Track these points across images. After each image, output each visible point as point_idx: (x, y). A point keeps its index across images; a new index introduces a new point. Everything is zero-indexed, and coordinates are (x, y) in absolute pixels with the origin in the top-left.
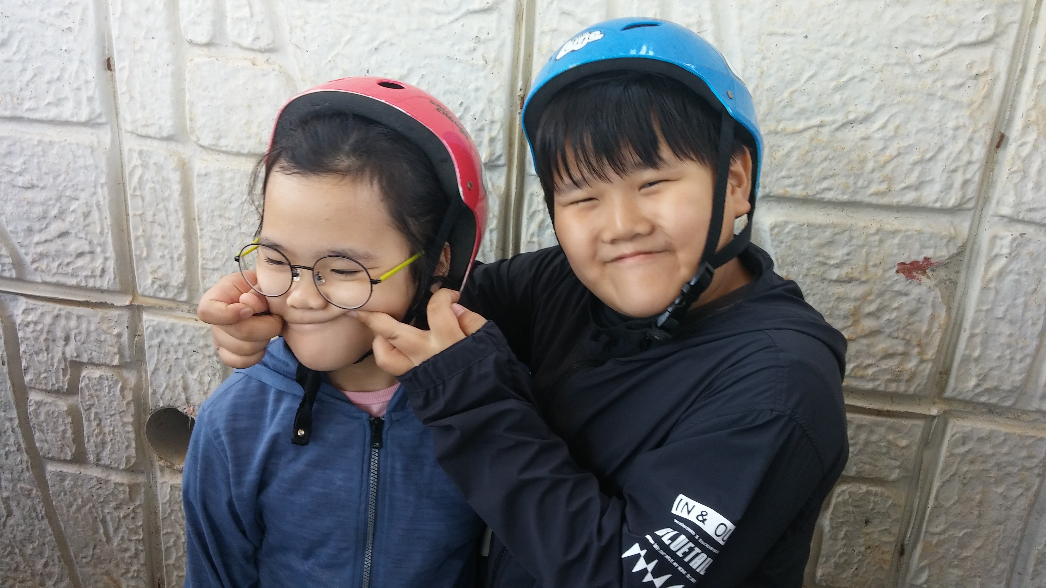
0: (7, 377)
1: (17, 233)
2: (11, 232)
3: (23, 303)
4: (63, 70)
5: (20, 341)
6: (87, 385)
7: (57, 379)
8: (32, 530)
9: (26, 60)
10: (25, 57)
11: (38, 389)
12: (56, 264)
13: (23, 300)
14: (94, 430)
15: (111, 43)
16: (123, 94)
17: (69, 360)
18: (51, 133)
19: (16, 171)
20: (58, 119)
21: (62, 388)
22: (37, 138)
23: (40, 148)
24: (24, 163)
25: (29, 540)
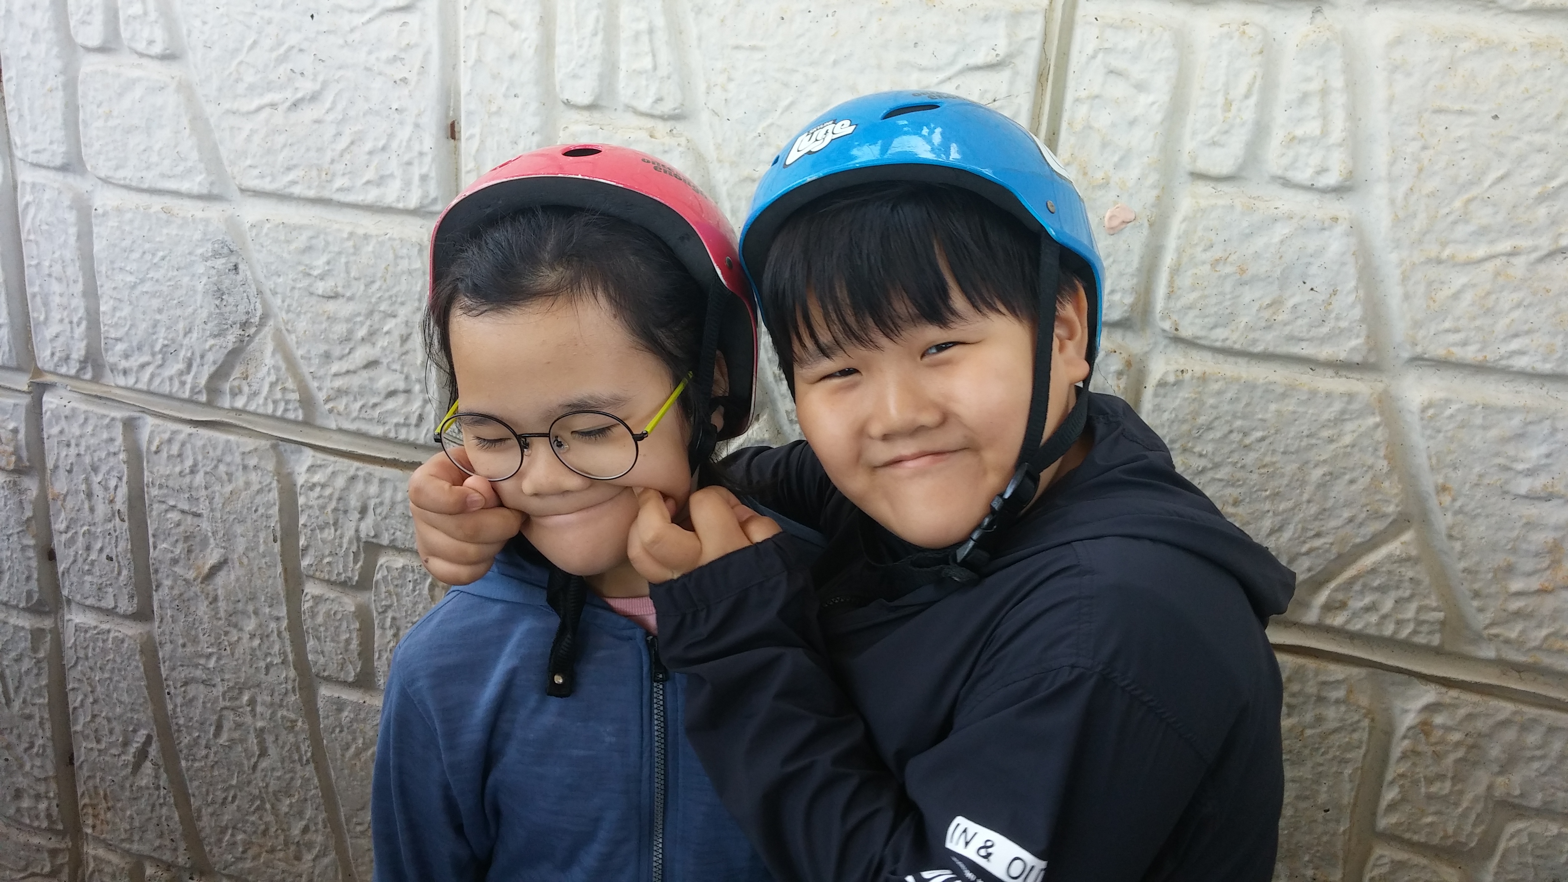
0: (279, 558)
1: (310, 359)
2: (302, 357)
3: (308, 457)
4: (391, 136)
5: (300, 509)
6: (384, 578)
7: (345, 567)
8: (292, 779)
9: (344, 120)
10: (341, 117)
11: (318, 579)
12: (358, 405)
13: (309, 452)
14: (389, 642)
15: (458, 102)
16: (468, 172)
17: (364, 540)
18: (368, 223)
19: (315, 273)
20: (378, 204)
21: (350, 579)
22: (348, 229)
23: (351, 243)
24: (328, 263)
25: (286, 793)
